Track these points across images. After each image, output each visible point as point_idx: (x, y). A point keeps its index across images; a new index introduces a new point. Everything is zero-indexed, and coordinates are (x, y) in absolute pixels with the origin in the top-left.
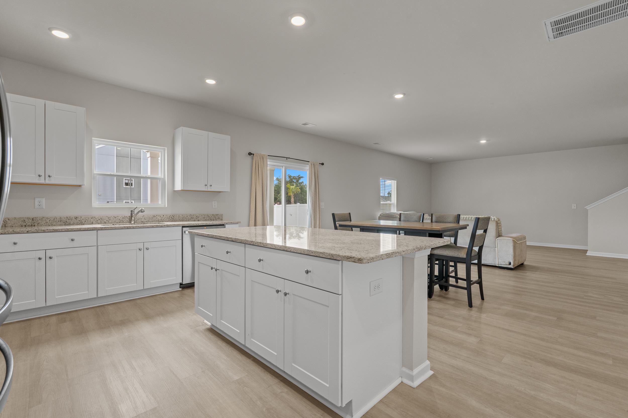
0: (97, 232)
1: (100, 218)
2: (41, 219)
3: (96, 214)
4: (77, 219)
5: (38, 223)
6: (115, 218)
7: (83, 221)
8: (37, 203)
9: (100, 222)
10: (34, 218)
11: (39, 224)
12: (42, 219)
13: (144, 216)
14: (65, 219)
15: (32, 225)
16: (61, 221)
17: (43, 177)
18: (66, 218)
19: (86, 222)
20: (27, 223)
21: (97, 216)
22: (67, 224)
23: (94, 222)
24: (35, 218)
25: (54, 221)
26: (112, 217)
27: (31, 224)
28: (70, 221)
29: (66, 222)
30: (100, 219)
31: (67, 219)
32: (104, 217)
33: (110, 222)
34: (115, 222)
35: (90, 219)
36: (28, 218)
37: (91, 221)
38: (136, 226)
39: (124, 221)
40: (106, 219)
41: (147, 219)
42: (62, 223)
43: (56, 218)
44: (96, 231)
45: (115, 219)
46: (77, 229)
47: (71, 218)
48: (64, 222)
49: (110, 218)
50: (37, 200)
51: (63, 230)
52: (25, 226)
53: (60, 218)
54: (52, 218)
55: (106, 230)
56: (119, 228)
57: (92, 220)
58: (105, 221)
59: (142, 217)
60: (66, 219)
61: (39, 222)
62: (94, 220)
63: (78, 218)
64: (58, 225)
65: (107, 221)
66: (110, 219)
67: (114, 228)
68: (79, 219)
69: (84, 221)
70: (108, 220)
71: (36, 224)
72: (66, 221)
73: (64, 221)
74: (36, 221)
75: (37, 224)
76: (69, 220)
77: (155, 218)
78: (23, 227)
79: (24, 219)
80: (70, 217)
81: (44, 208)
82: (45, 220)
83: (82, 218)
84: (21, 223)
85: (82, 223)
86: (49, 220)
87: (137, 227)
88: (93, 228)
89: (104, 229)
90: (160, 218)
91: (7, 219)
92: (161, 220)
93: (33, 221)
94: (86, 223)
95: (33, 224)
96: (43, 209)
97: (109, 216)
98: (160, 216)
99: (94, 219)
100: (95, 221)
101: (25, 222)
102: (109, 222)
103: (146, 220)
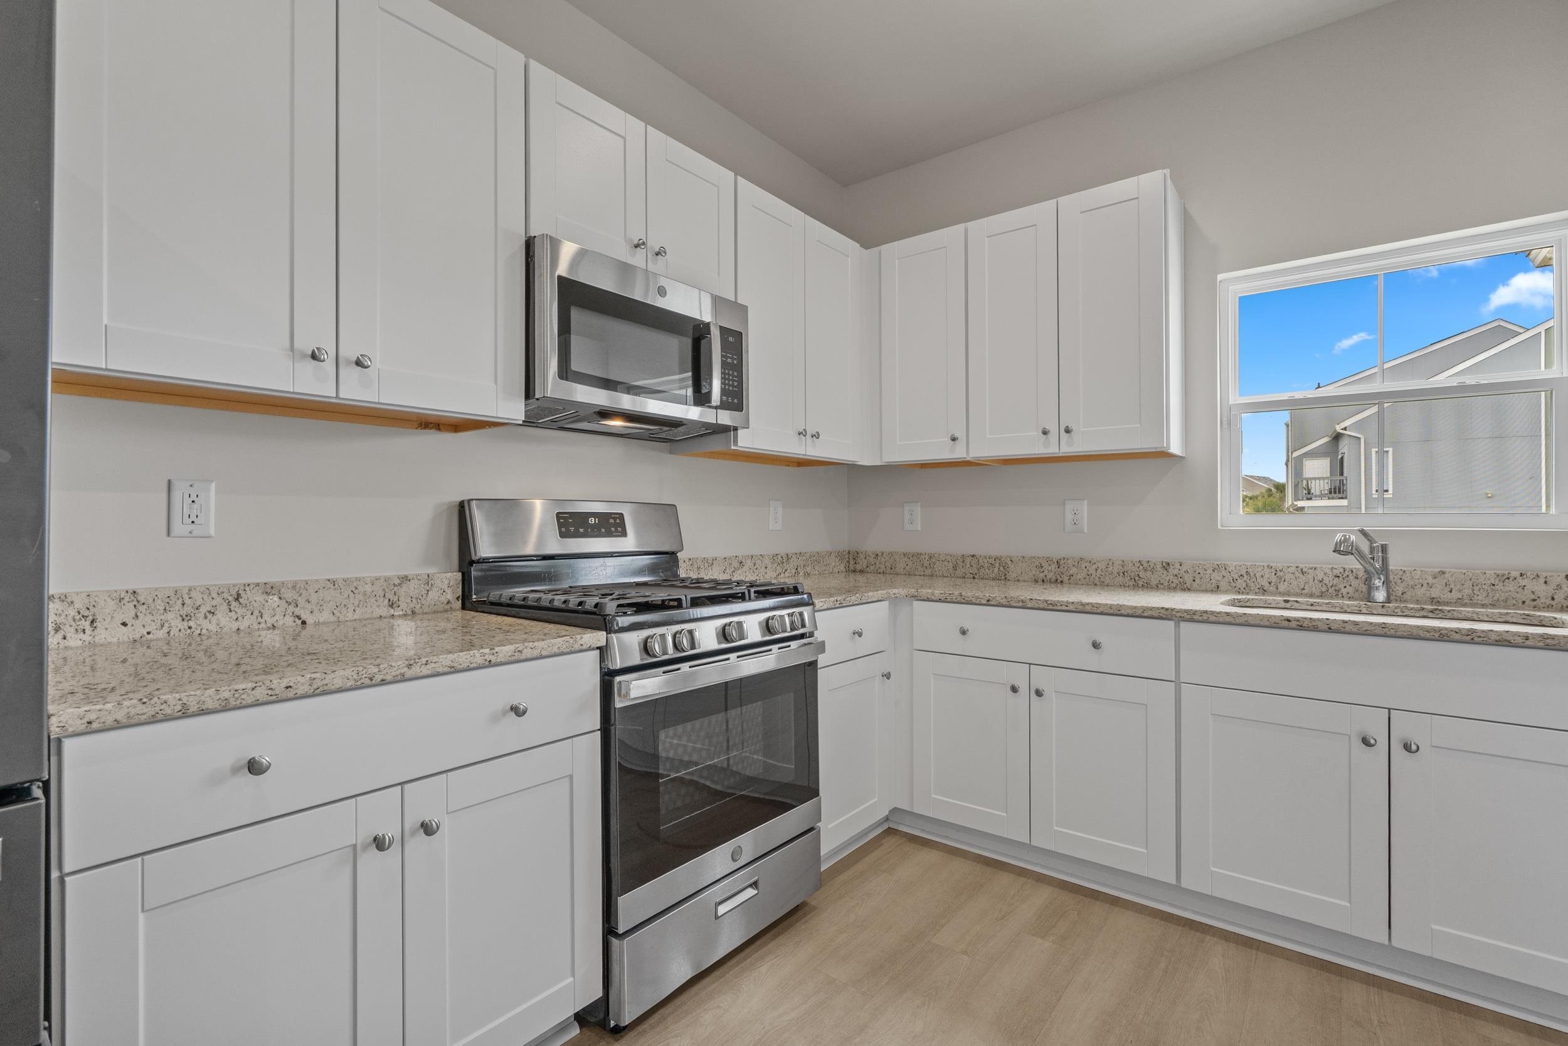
0: (1177, 626)
1: (1245, 570)
2: (1076, 564)
3: (1234, 555)
4: (1170, 570)
5: (1069, 574)
6: (1301, 575)
7: (1188, 578)
8: (1069, 516)
9: (1244, 585)
10: (1060, 559)
11: (1072, 578)
12: (1078, 562)
13: (1444, 573)
14: (1134, 569)
15: (1057, 580)
16: (1126, 574)
17: (1053, 437)
18: (1139, 565)
19: (1197, 581)
20: (1046, 572)
21: (1235, 563)
22: (1141, 583)
23: (1223, 585)
24: (1064, 559)
25: (1107, 573)
26: (1292, 570)
27: (1054, 578)
28: (1149, 574)
29: (1137, 578)
30: (1245, 576)
31: (1141, 567)
32: (1260, 569)
33: (1282, 587)
34: (1303, 589)
35: (1210, 571)
36: (1049, 560)
37: (1213, 581)
38: (1345, 622)
39: (1344, 591)
40: (1267, 576)
41: (1458, 587)
42: (1127, 579)
43: (1111, 563)
44: (1171, 624)
45: (1302, 579)
46: (1111, 607)
47: (1152, 565)
48: (1131, 579)
49: (1282, 574)
50: (1069, 507)
51: (1071, 607)
52: (1043, 581)
53: (1121, 563)
54: (1102, 562)
55: (1207, 622)
56: (1262, 623)
57: (1216, 576)
58: (1265, 583)
59: (1431, 580)
60: (1139, 567)
61: (1071, 571)
62: (1224, 577)
63: (1172, 567)
64: (1118, 586)
65: (1270, 583)
66: (1281, 579)
67: (1242, 620)
68: (1176, 571)
69: (1191, 579)
70: (1274, 579)
71: (1066, 579)
72: (1137, 573)
73: (1133, 574)
74: (1066, 568)
75: (1068, 578)
76: (1145, 570)
77: (1511, 586)
78: (1039, 583)
79: (1041, 561)
80: (1148, 562)
81: (1086, 530)
82: (1086, 567)
83: (1184, 568)
84: (1034, 572)
85: (1185, 586)
86: (1094, 567)
87: (1348, 628)
88: (1161, 611)
89: (1200, 618)
90: (1544, 587)
91: (1009, 559)
92: (1549, 602)
93: (1058, 568)
94: (1195, 585)
95: (1059, 577)
96: (1084, 533)
97: (1280, 566)
98: (1542, 580)
99: (1224, 573)
100: (1226, 579)
101: (1043, 569)
102: (1277, 589)
103: (1455, 595)
